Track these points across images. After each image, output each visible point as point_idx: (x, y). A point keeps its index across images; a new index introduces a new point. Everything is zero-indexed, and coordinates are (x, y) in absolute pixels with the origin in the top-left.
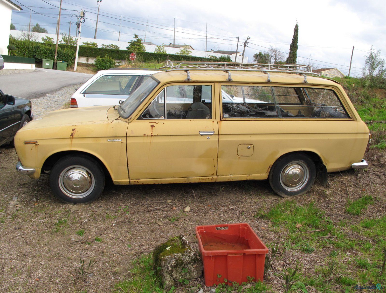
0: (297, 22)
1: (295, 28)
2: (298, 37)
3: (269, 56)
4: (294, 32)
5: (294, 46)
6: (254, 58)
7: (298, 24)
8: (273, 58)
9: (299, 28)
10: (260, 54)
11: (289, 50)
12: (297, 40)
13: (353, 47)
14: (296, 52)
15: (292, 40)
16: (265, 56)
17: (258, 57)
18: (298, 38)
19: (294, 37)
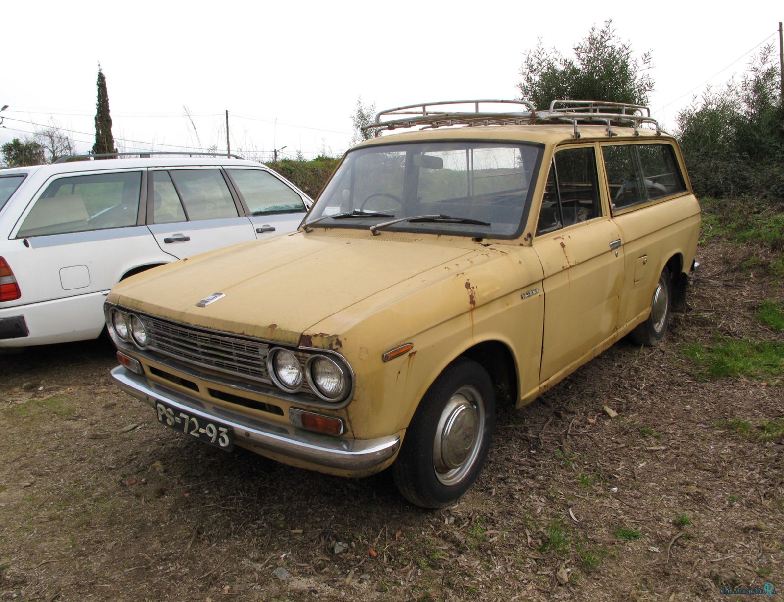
0: (101, 67)
1: (99, 80)
2: (108, 100)
3: (39, 146)
4: (99, 90)
5: (103, 119)
6: (4, 155)
7: (103, 73)
8: (48, 151)
9: (107, 81)
10: (16, 143)
11: (95, 129)
12: (108, 106)
13: (227, 111)
14: (110, 131)
15: (96, 106)
16: (30, 148)
17: (12, 150)
18: (109, 102)
19: (99, 101)
